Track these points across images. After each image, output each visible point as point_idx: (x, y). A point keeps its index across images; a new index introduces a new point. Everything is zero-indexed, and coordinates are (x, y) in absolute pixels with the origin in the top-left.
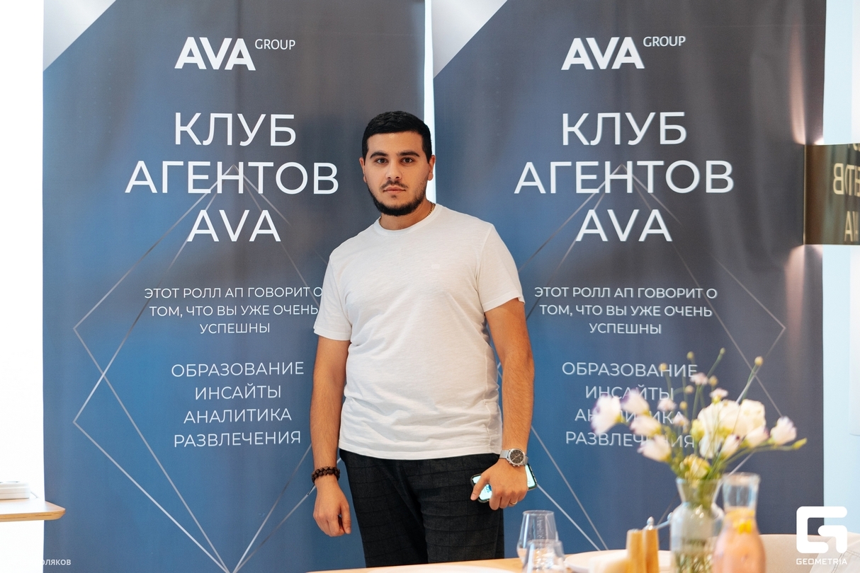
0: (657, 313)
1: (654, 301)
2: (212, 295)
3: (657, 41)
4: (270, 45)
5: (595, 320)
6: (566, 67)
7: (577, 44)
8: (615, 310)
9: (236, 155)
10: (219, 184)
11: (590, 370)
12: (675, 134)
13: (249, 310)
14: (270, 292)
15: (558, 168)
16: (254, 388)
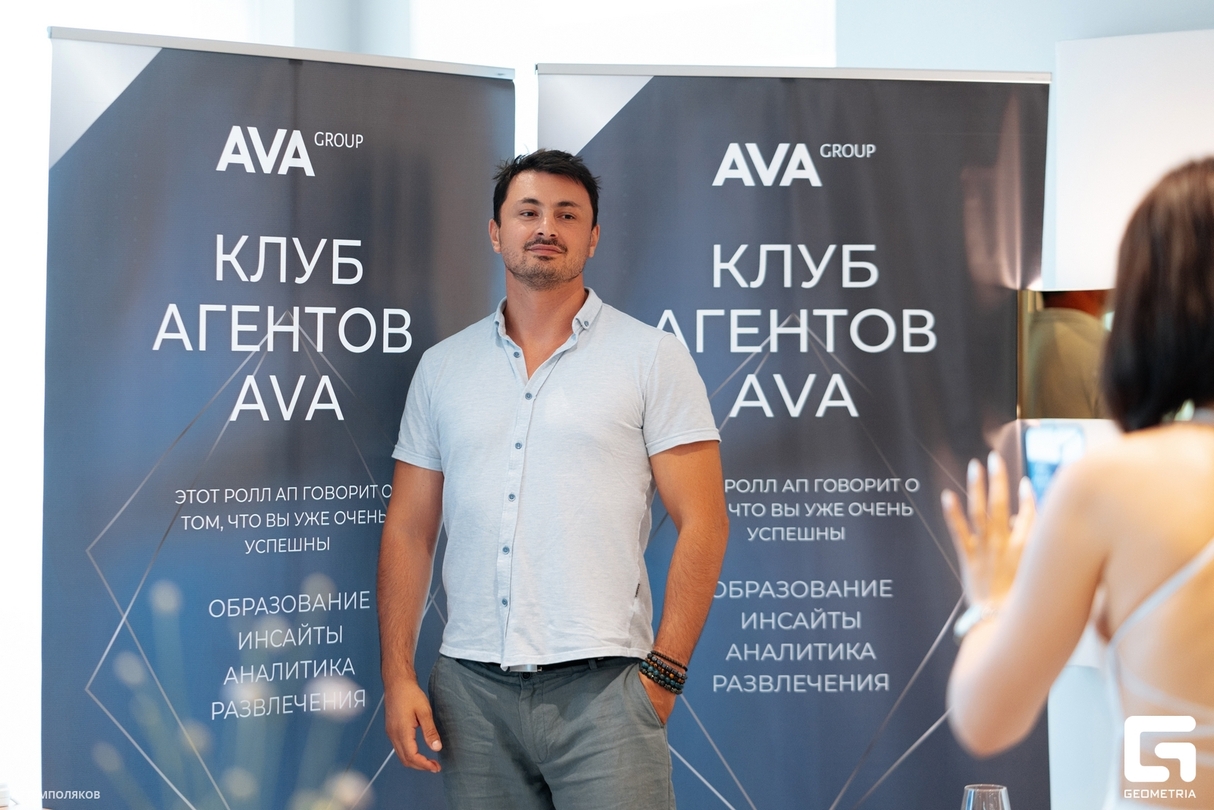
0: (839, 512)
1: (837, 497)
2: (260, 498)
3: (838, 150)
4: (333, 141)
5: (755, 523)
6: (718, 181)
7: (733, 151)
8: (783, 510)
9: (288, 297)
10: (270, 337)
11: (748, 591)
12: (863, 274)
13: (305, 518)
14: (330, 493)
15: (706, 319)
16: (310, 629)
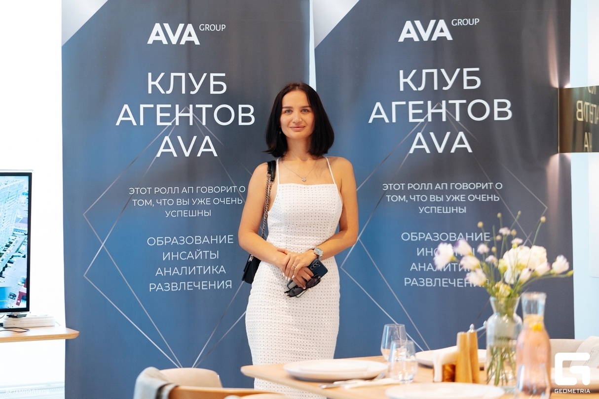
0: (463, 199)
1: (462, 192)
2: (173, 192)
3: (461, 22)
4: (209, 28)
5: (423, 204)
6: (401, 39)
7: (408, 25)
8: (436, 198)
9: (188, 100)
10: (177, 119)
11: (420, 238)
12: (473, 83)
13: (198, 201)
14: (211, 190)
15: (397, 106)
16: (201, 252)
